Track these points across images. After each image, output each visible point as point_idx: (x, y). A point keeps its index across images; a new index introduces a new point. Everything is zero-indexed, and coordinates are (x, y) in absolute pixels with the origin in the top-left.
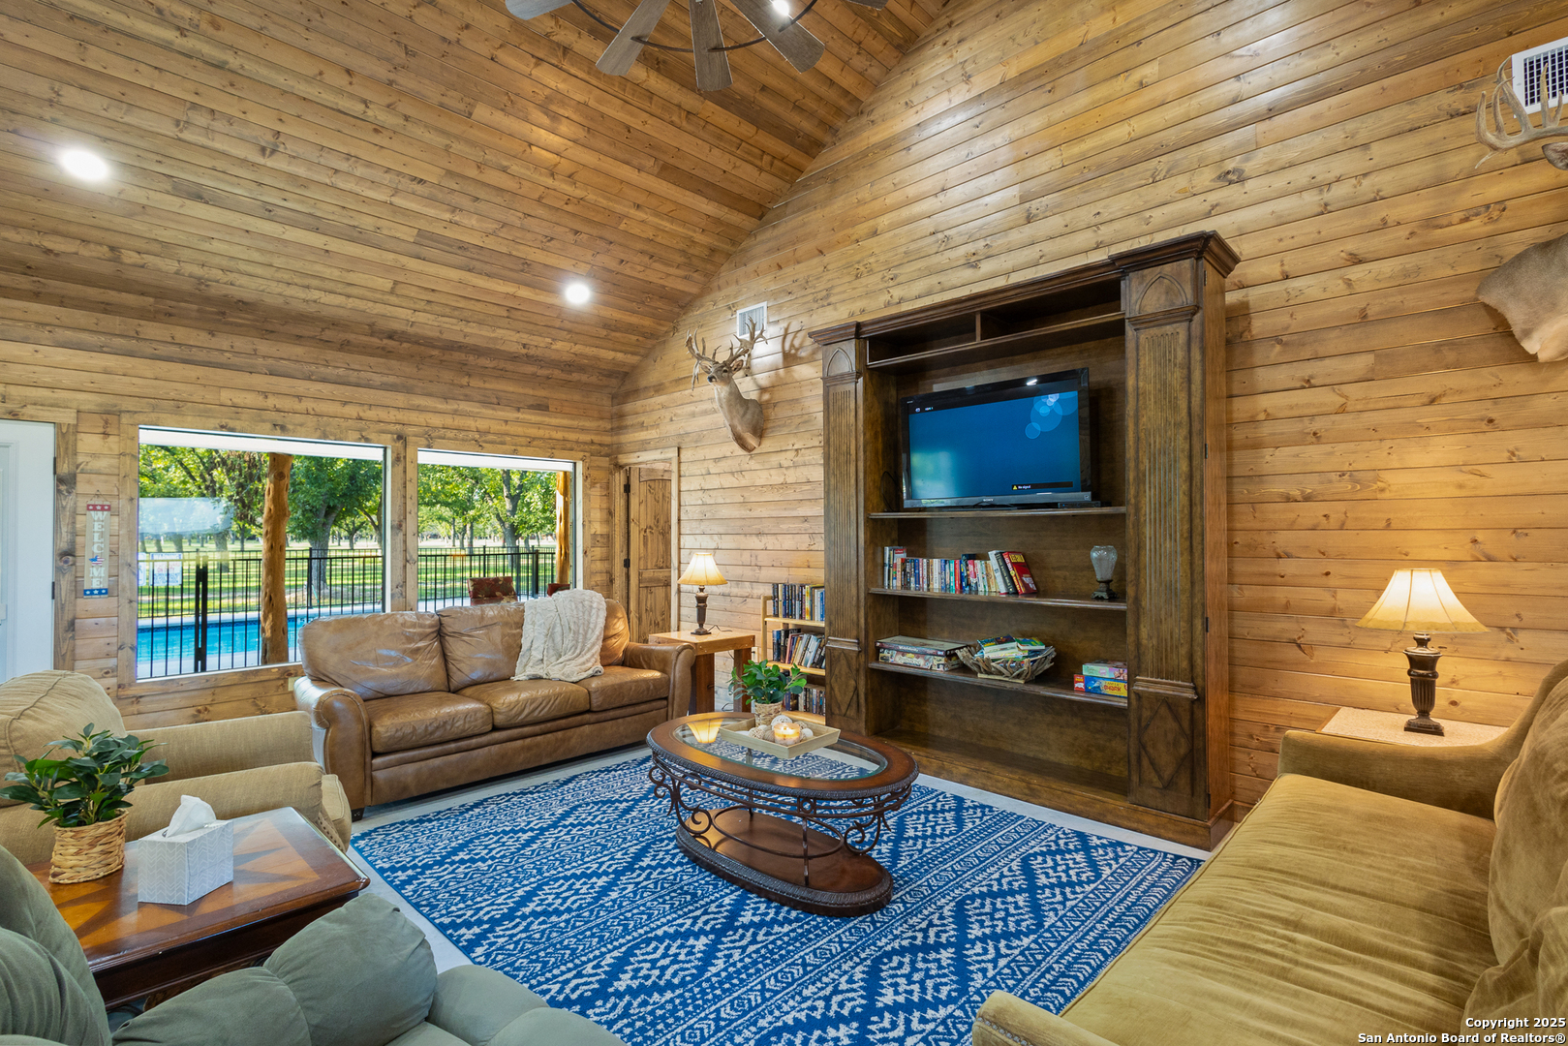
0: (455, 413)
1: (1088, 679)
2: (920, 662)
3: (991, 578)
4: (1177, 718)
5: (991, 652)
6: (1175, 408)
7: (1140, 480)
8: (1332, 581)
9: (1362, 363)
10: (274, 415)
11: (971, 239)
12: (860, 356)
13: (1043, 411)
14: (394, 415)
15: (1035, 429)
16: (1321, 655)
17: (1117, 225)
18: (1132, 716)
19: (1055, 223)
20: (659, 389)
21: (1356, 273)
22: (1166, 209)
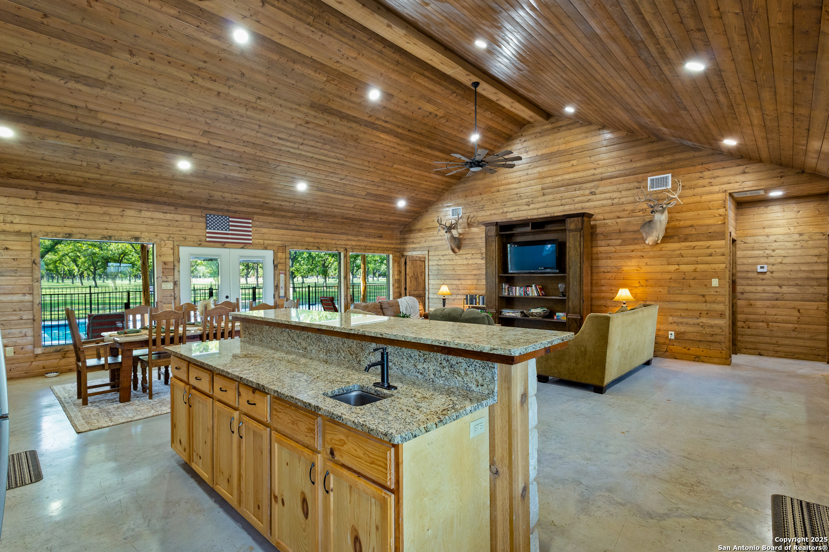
0: (359, 240)
1: (558, 316)
2: (514, 315)
3: (533, 292)
4: (577, 323)
5: (533, 311)
6: (577, 251)
7: (569, 268)
8: (613, 291)
9: (619, 241)
10: (316, 244)
11: (527, 197)
12: (496, 230)
13: (547, 249)
14: (344, 242)
15: (545, 253)
16: (610, 308)
17: (566, 200)
18: (567, 324)
19: (551, 197)
20: (420, 230)
21: (618, 220)
22: (578, 198)
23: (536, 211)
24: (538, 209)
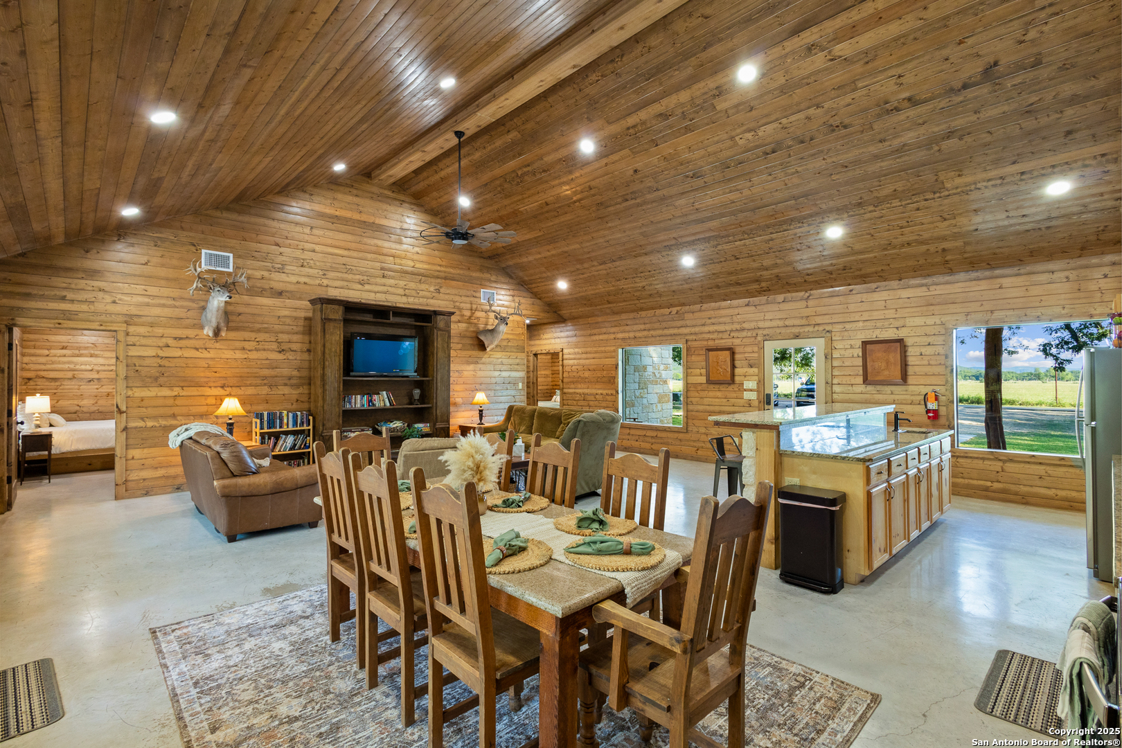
3: (382, 400)
11: (361, 274)
12: (342, 312)
13: (407, 346)
15: (402, 353)
19: (392, 282)
23: (373, 294)
24: (376, 293)
